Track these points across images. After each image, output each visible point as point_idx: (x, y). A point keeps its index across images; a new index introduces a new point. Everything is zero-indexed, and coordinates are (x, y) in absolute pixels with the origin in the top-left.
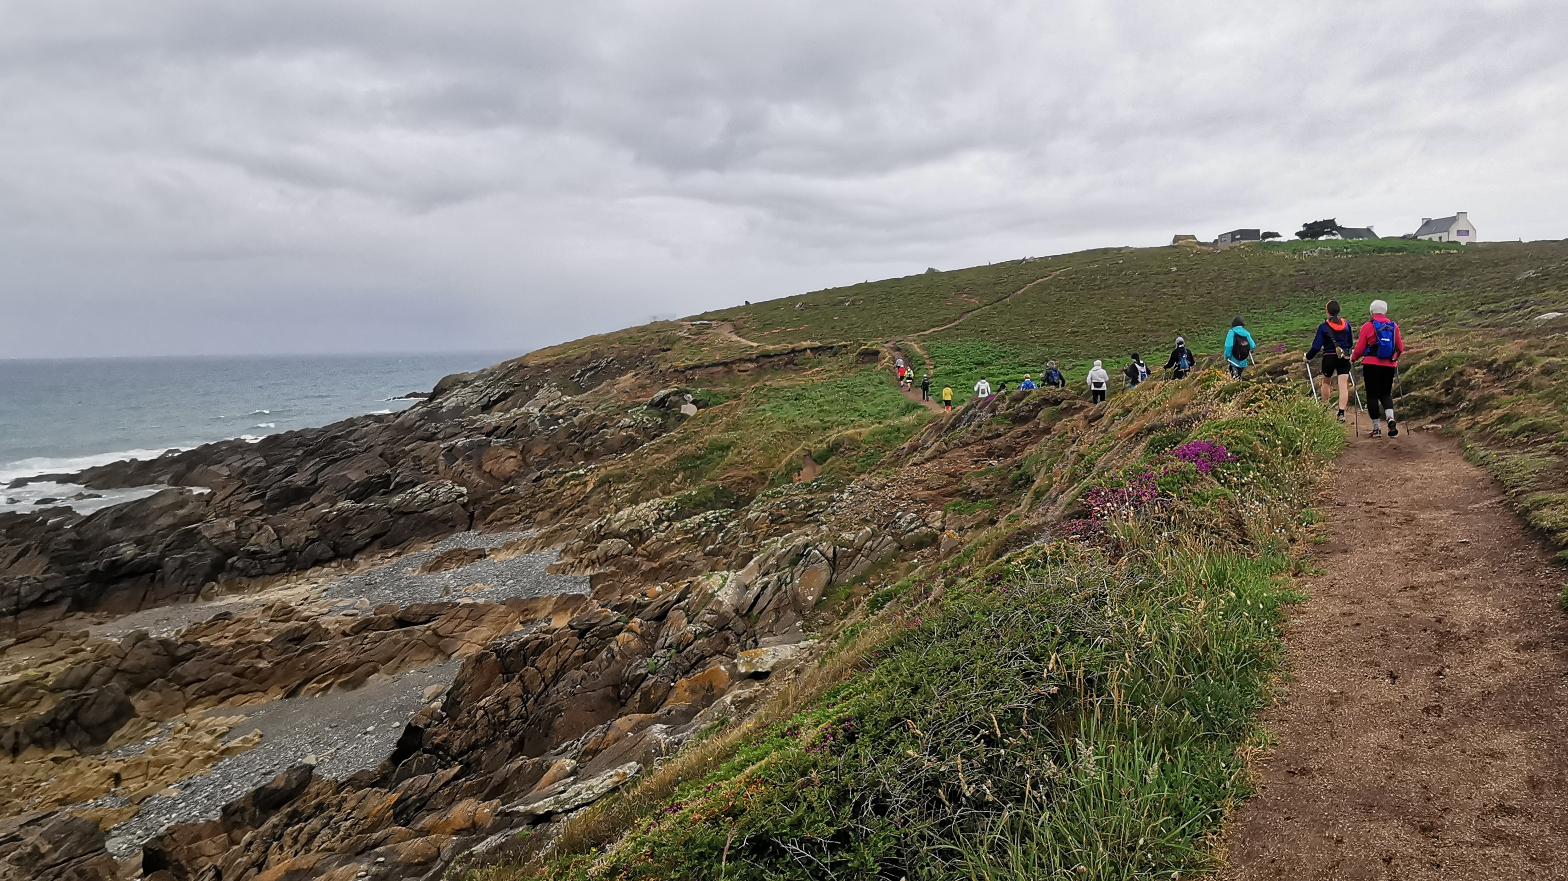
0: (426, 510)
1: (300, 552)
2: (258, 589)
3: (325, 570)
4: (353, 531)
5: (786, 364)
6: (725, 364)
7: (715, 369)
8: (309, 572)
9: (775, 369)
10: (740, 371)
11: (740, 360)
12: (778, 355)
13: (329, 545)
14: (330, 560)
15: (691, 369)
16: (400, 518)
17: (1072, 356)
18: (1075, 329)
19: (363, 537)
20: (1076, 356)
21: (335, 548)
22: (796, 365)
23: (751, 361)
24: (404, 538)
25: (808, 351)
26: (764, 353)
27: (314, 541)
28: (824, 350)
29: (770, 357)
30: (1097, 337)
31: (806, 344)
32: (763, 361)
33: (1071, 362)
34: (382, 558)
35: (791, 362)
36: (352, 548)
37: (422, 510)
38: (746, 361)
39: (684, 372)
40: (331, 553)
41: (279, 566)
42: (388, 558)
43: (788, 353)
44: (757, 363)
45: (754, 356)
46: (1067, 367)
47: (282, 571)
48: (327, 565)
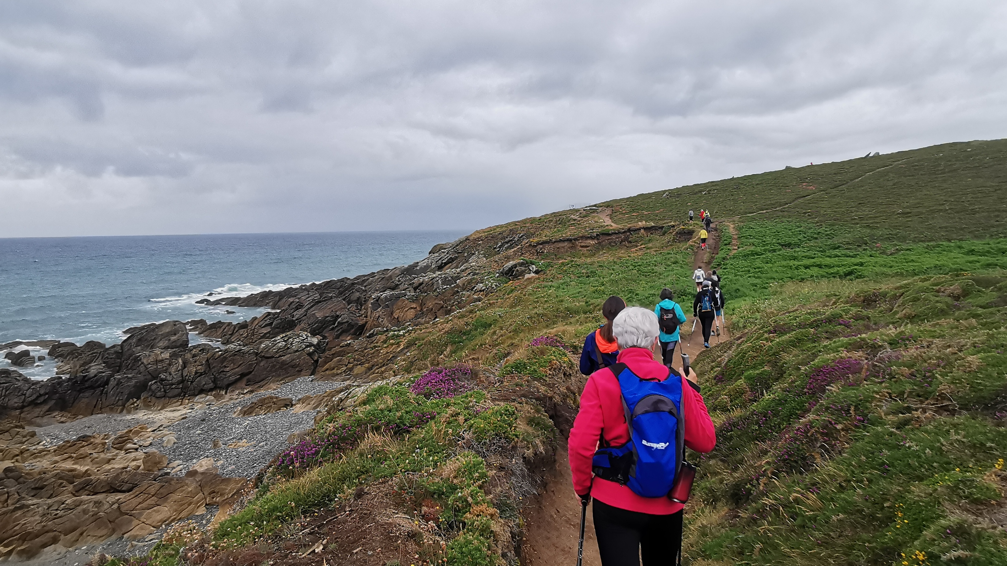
0: (280, 356)
1: (192, 382)
2: (159, 408)
3: (208, 397)
4: (228, 369)
5: (622, 241)
6: (569, 240)
7: (561, 245)
8: (197, 397)
9: (611, 245)
10: (582, 247)
11: (582, 237)
12: (616, 233)
13: (211, 379)
14: (211, 390)
15: (541, 244)
16: (262, 361)
17: (899, 239)
18: (908, 210)
19: (235, 374)
20: (904, 239)
21: (215, 381)
22: (630, 242)
23: (592, 238)
24: (263, 377)
25: (642, 231)
26: (605, 232)
27: (201, 374)
28: (656, 229)
29: (609, 235)
30: (933, 218)
31: (641, 224)
32: (602, 238)
33: (896, 245)
34: (239, 394)
35: (626, 239)
36: (226, 382)
37: (277, 356)
38: (587, 238)
39: (536, 246)
40: (211, 385)
41: (177, 391)
42: (242, 394)
43: (624, 232)
44: (598, 239)
45: (595, 234)
46: (888, 252)
47: (179, 395)
48: (209, 393)
